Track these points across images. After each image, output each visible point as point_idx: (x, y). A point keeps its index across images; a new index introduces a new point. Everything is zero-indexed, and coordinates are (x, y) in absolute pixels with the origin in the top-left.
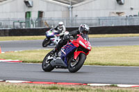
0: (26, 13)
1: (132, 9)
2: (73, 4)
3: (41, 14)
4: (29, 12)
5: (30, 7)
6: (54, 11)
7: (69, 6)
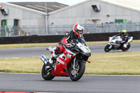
0: (2, 21)
1: (108, 16)
2: (49, 11)
3: (16, 22)
4: (5, 21)
5: (6, 15)
6: (30, 19)
7: (45, 13)
